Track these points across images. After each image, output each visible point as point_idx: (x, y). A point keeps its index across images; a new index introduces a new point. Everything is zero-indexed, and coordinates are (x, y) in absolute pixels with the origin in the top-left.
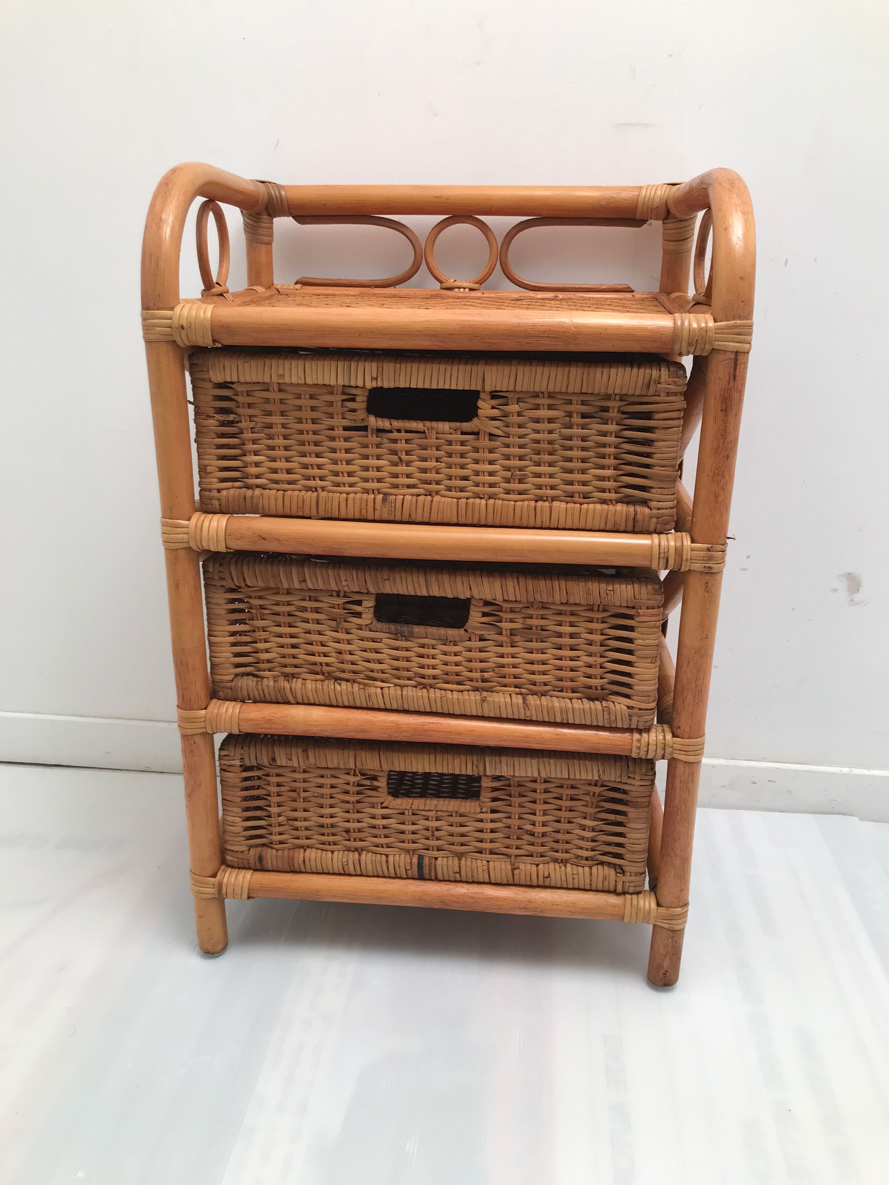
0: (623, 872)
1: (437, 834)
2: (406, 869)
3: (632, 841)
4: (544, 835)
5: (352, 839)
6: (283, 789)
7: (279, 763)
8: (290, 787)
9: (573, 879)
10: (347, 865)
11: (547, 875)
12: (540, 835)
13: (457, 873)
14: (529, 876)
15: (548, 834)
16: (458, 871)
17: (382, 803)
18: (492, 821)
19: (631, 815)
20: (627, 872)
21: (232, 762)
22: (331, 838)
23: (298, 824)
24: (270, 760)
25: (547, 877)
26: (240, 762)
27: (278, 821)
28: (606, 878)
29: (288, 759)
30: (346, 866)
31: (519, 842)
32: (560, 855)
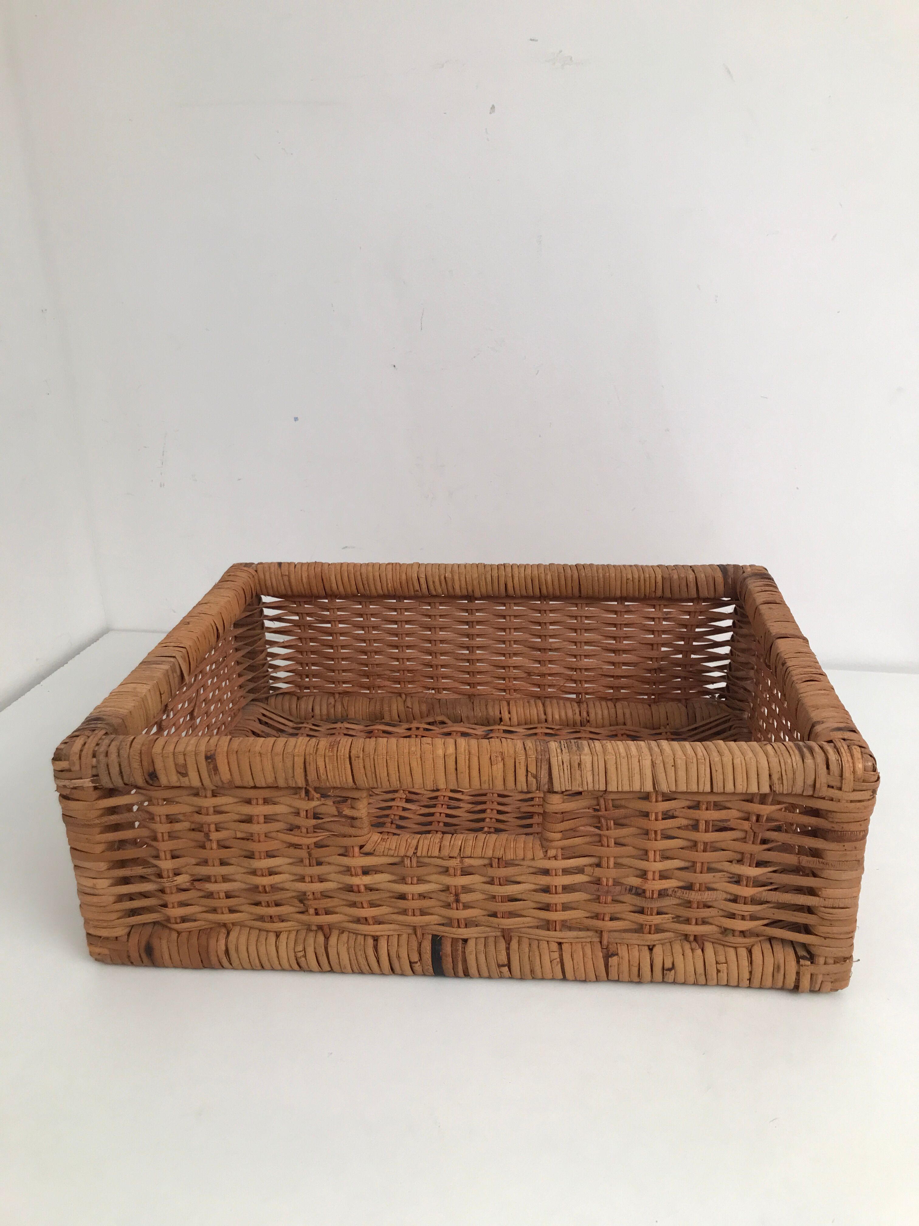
0: (812, 958)
1: (464, 898)
2: (410, 962)
3: (828, 903)
4: (663, 894)
5: (312, 911)
6: (178, 826)
7: (164, 780)
8: (192, 822)
9: (718, 971)
10: (305, 956)
11: (670, 966)
12: (655, 896)
13: (503, 966)
14: (637, 969)
15: (670, 892)
16: (506, 962)
17: (361, 847)
18: (566, 872)
19: (831, 857)
20: (819, 956)
21: (78, 783)
22: (273, 911)
23: (211, 887)
24: (147, 777)
25: (670, 970)
26: (92, 781)
27: (175, 883)
28: (779, 967)
29: (180, 773)
30: (303, 959)
31: (618, 908)
32: (693, 929)
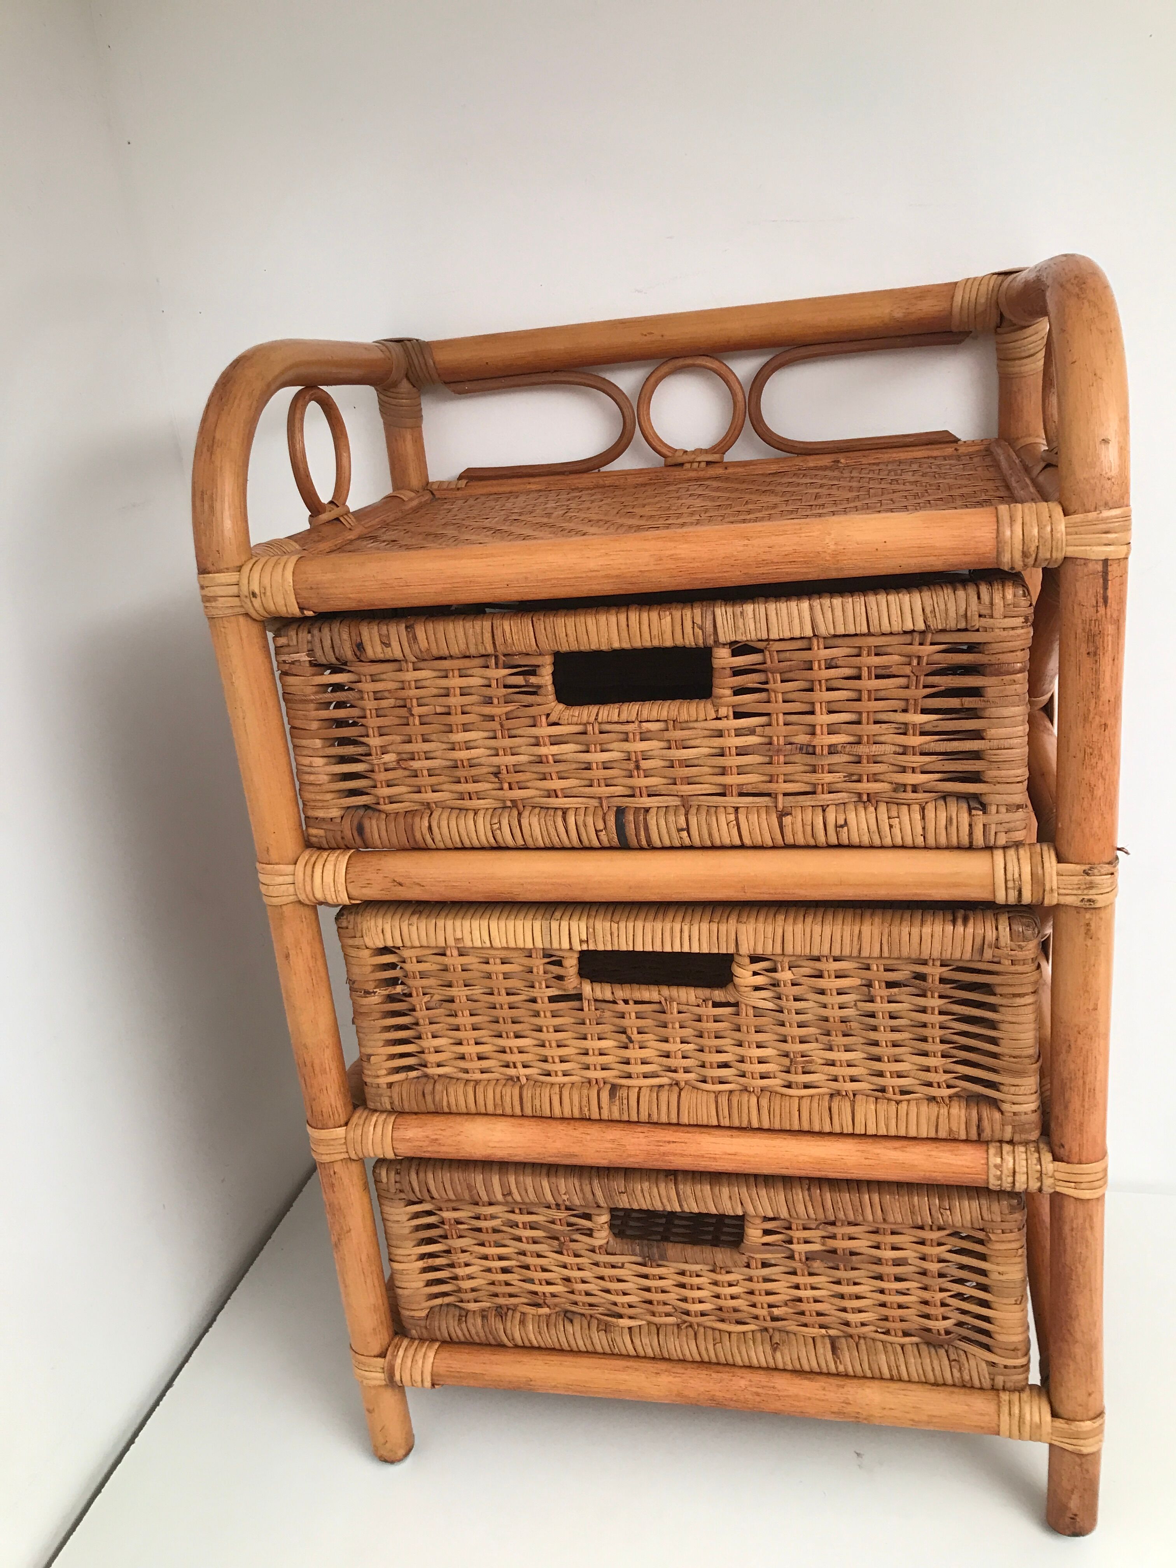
0: (984, 808)
1: (644, 764)
2: (596, 831)
3: (995, 743)
4: (833, 750)
5: (506, 786)
6: (384, 703)
7: (370, 653)
8: (396, 699)
9: (891, 826)
10: (500, 829)
11: (843, 822)
12: (825, 752)
13: (682, 830)
14: (810, 827)
15: (839, 748)
16: (685, 826)
17: (548, 715)
18: (739, 733)
19: (990, 693)
20: (991, 805)
21: (295, 657)
22: (471, 787)
23: (416, 765)
24: (356, 649)
25: (842, 826)
26: (308, 655)
27: (383, 761)
28: (951, 819)
29: (384, 643)
30: (498, 832)
31: (789, 769)
32: (865, 786)
